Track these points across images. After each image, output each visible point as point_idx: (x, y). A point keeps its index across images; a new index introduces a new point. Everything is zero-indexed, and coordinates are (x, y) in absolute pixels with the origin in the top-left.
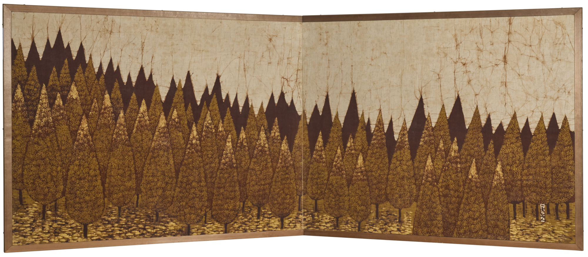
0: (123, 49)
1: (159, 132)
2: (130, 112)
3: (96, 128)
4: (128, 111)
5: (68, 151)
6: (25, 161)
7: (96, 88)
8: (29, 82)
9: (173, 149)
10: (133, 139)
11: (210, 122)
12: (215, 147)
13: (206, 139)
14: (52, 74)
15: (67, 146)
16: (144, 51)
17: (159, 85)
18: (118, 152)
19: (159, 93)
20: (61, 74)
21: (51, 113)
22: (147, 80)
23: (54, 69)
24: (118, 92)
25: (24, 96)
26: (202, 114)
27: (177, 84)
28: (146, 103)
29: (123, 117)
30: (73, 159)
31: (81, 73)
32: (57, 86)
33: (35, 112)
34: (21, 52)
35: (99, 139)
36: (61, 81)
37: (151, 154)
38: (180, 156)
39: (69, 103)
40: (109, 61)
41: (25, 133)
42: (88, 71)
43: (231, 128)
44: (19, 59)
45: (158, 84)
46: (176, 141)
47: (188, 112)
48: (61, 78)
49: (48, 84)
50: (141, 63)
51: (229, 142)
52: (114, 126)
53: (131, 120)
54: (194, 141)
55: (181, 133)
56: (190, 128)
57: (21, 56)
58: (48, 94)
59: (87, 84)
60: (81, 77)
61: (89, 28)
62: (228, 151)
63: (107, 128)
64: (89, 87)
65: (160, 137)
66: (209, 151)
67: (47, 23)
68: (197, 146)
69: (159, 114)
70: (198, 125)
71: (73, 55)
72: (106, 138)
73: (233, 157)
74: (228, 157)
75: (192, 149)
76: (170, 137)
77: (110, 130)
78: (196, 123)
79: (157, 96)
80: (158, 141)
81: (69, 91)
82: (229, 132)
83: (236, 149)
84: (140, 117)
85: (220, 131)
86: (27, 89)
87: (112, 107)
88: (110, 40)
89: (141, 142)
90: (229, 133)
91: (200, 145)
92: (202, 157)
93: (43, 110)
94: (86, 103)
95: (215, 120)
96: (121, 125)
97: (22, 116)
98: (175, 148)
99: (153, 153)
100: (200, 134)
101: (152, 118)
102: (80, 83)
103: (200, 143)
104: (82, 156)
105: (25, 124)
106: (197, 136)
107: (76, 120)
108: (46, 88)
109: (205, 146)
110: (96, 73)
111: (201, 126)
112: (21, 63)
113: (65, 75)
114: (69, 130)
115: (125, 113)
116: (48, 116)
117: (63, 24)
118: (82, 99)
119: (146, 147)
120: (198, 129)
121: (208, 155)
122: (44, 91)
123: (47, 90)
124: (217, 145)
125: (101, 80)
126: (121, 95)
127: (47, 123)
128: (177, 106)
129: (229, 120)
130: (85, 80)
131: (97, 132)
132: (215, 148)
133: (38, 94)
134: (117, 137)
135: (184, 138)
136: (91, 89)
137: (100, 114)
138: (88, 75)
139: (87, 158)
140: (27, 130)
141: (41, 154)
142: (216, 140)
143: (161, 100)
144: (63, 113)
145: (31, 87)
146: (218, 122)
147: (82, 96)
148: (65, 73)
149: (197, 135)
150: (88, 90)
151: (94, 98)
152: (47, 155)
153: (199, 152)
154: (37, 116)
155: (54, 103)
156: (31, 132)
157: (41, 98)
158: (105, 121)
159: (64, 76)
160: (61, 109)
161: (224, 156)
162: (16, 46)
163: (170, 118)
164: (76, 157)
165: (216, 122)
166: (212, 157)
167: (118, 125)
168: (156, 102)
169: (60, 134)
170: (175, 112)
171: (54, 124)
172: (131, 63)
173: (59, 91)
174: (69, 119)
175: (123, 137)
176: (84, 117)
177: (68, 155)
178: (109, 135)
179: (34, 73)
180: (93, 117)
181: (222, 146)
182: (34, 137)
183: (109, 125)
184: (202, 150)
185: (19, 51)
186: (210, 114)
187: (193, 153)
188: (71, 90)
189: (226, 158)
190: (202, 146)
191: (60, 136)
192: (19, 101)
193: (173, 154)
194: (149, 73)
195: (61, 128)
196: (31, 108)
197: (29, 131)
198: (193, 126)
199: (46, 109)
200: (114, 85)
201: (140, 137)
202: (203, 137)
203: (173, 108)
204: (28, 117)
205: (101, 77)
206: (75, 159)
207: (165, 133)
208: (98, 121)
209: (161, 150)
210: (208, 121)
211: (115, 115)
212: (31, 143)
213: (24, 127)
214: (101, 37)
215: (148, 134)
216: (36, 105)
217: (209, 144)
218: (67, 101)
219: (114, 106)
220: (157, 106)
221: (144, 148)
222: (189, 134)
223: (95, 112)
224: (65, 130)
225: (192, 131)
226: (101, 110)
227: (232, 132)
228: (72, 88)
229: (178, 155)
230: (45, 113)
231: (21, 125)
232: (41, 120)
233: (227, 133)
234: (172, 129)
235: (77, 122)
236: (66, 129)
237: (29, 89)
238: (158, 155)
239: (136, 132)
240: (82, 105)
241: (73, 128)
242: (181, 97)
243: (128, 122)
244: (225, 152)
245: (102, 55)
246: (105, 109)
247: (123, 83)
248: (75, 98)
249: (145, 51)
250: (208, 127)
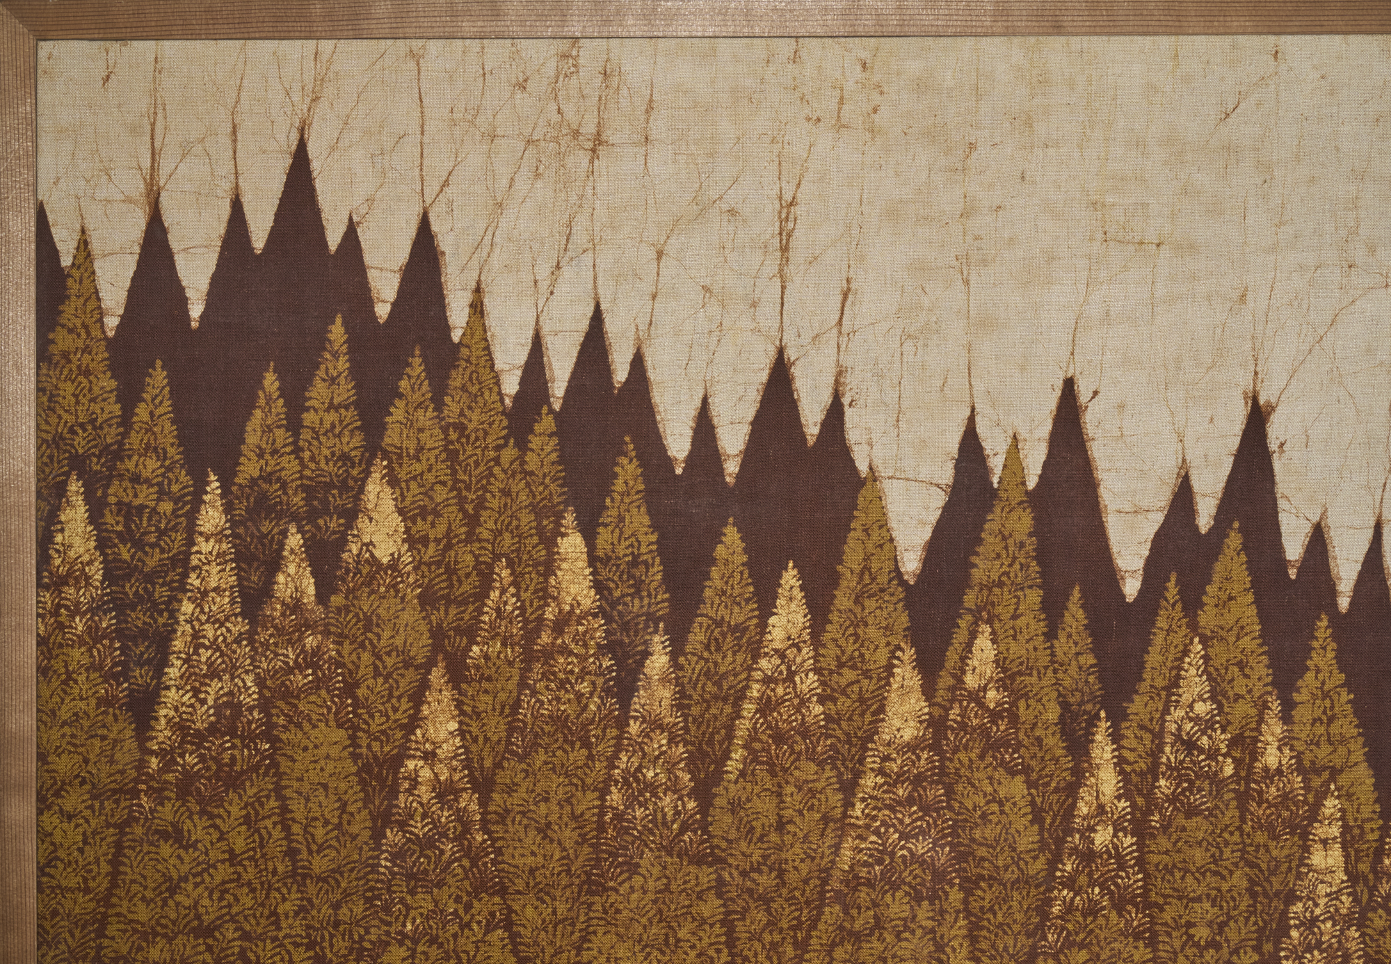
0: (667, 249)
1: (881, 772)
2: (707, 648)
3: (509, 743)
4: (697, 637)
5: (344, 885)
6: (106, 942)
7: (506, 493)
8: (130, 465)
9: (969, 886)
10: (728, 819)
11: (1201, 708)
12: (1238, 873)
13: (1180, 820)
14: (258, 413)
15: (344, 853)
16: (791, 253)
17: (883, 471)
18: (634, 896)
19: (883, 525)
20: (307, 409)
21: (254, 649)
22: (811, 441)
23: (267, 383)
24: (639, 520)
25: (102, 545)
26: (1153, 658)
27: (996, 464)
28: (802, 588)
29: (664, 680)
30: (373, 938)
31: (419, 405)
32: (284, 486)
33: (163, 641)
34: (86, 282)
35: (523, 813)
36: (307, 454)
37: (832, 913)
38: (1016, 928)
39: (354, 590)
40: (584, 325)
41: (106, 768)
42: (464, 388)
43: (1342, 750)
44: (78, 322)
45: (877, 463)
46: (989, 832)
47: (1062, 645)
48: (306, 435)
49: (235, 474)
50: (775, 333)
51: (1324, 842)
52: (615, 732)
53: (716, 698)
54: (1102, 837)
55: (1019, 779)
56: (1079, 747)
57: (91, 305)
58: (235, 535)
59: (454, 472)
60: (421, 430)
61: (472, 122)
62: (1322, 901)
63: (572, 744)
64: (468, 488)
65: (892, 809)
66: (1198, 899)
67: (231, 101)
68: (1122, 866)
69: (882, 656)
70: (1128, 733)
71: (374, 294)
72: (568, 809)
73: (1352, 946)
74: (1319, 944)
75: (1092, 884)
76: (950, 808)
77: (590, 757)
78: (1118, 717)
79: (870, 546)
80: (877, 832)
81: (351, 515)
82: (1326, 775)
83: (1371, 895)
84: (767, 680)
85: (1266, 769)
86: (119, 503)
87: (601, 612)
88: (590, 192)
89: (774, 837)
90: (1326, 784)
91: (1141, 862)
92: (1152, 943)
93: (209, 631)
94: (451, 586)
95: (1238, 697)
96: (656, 724)
97: (91, 668)
98: (981, 877)
99: (846, 912)
100: (1140, 792)
101: (843, 682)
102: (418, 467)
103: (1140, 845)
104: (428, 919)
105: (111, 718)
106: (1123, 804)
107: (391, 696)
108: (222, 496)
109: (1169, 870)
110: (508, 402)
111: (1147, 738)
112: (87, 350)
113: (331, 417)
114: (355, 757)
115: (677, 650)
116: (233, 669)
117: (323, 105)
118: (429, 565)
119: (804, 868)
120: (1126, 753)
121: (1190, 925)
122: (212, 517)
123: (228, 509)
124: (1252, 865)
125: (535, 442)
126: (654, 538)
127: (230, 707)
128: (998, 610)
129: (1326, 695)
130: (446, 449)
131: (512, 771)
132: (1239, 880)
133: (180, 536)
134: (631, 802)
135: (1037, 818)
136: (481, 505)
137: (529, 658)
138: (462, 414)
139: (453, 928)
140: (118, 756)
141: (196, 903)
142: (1239, 828)
143: (897, 569)
144: (317, 652)
145: (142, 496)
146: (1253, 712)
147: (426, 546)
148: (331, 407)
149: (1119, 798)
150: (462, 509)
151: (497, 557)
152: (230, 906)
153: (1136, 905)
154: (173, 672)
155: (267, 590)
156: (141, 765)
157: (194, 561)
158: (558, 699)
159: (327, 425)
160: (308, 627)
161: (1294, 934)
162: (60, 246)
163: (951, 681)
164: (389, 924)
165: (1243, 709)
166: (1213, 944)
167: (634, 728)
168: (867, 580)
169: (301, 779)
170: (984, 648)
171: (269, 715)
172: (714, 338)
173: (295, 518)
174: (350, 688)
175: (667, 801)
176: (437, 675)
177: (344, 913)
178: (585, 788)
179: (161, 410)
180: (489, 679)
181: (1284, 868)
182: (158, 794)
183: (585, 726)
184: (1153, 897)
185: (76, 273)
186: (1206, 658)
187: (1092, 910)
188: (366, 511)
189: (1309, 949)
190: (1151, 869)
191: (300, 794)
192: (76, 576)
193: (968, 913)
194: (826, 398)
195: (305, 742)
196: (138, 618)
197: (128, 758)
198: (1098, 737)
199: (222, 625)
200: (616, 476)
201: (765, 806)
202: (1161, 809)
203: (969, 618)
204: (125, 673)
205: (538, 428)
206: (388, 933)
207: (918, 780)
208: (517, 704)
209: (895, 887)
210: (1191, 707)
211: (620, 662)
212: (139, 830)
213: (104, 738)
214: (538, 175)
215: (819, 785)
216: (172, 599)
217: (1199, 856)
218: (344, 580)
219: (613, 605)
220: (871, 604)
221: (792, 878)
222: (1071, 791)
223: (504, 644)
224: (328, 757)
225: (1093, 768)
226: (537, 631)
227: (1343, 780)
228: (372, 497)
229: (1000, 926)
230: (218, 649)
231: (86, 723)
232: (196, 692)
233: (1316, 782)
234: (962, 756)
235: (395, 710)
236: (335, 751)
237: (129, 505)
238: (879, 924)
239: (742, 774)
240: (427, 600)
241: (376, 746)
242: (1022, 545)
243: (695, 711)
244: (1298, 907)
245: (544, 286)
246: (559, 626)
247: (669, 462)
248: (385, 561)
249: (798, 254)
250: (1190, 745)
